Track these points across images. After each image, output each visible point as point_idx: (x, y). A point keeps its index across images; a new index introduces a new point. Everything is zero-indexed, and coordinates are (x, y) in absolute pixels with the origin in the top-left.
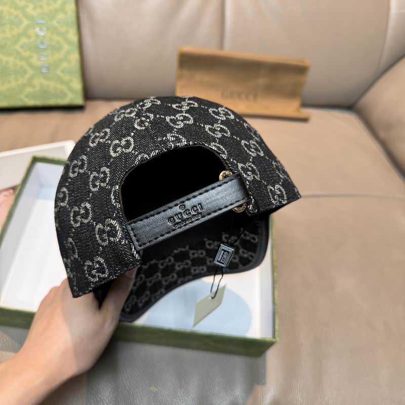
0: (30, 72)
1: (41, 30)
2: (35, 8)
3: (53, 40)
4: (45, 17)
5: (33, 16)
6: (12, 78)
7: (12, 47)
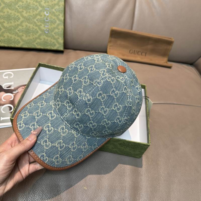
0: (40, 32)
1: (47, 13)
2: (45, 3)
3: (52, 18)
4: (49, 7)
5: (44, 6)
6: (31, 34)
7: (32, 20)
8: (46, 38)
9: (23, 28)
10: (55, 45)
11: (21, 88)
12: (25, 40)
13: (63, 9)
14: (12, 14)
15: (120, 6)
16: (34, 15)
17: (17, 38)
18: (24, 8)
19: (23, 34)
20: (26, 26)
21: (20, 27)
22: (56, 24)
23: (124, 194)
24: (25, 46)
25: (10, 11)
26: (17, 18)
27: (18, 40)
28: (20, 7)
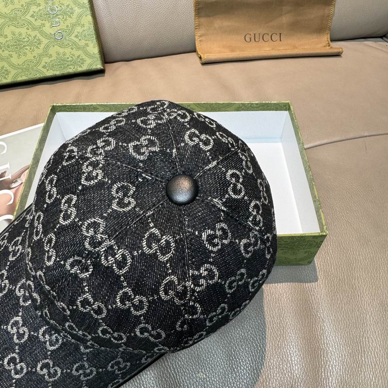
9: (8, 39)
10: (83, 61)
12: (18, 65)
16: (22, 5)
19: (11, 53)
20: (13, 33)
22: (75, 16)
23: (291, 373)
24: (21, 77)
27: (2, 68)
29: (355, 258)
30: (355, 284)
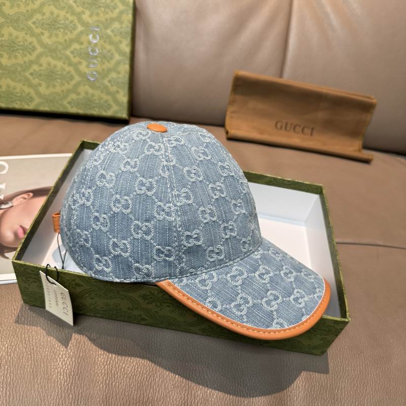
0: (77, 78)
1: (94, 37)
2: (91, 16)
3: (105, 48)
4: (100, 25)
5: (88, 23)
6: (57, 82)
7: (62, 52)
8: (91, 91)
9: (42, 68)
10: (109, 107)
11: (21, 198)
12: (45, 95)
13: (129, 30)
14: (20, 40)
15: (255, 24)
16: (66, 40)
17: (27, 90)
18: (45, 25)
19: (41, 82)
20: (49, 64)
21: (35, 67)
22: (113, 62)
24: (44, 106)
25: (15, 33)
26: (30, 48)
27: (28, 94)
28: (37, 25)
29: (343, 367)
30: (337, 394)
